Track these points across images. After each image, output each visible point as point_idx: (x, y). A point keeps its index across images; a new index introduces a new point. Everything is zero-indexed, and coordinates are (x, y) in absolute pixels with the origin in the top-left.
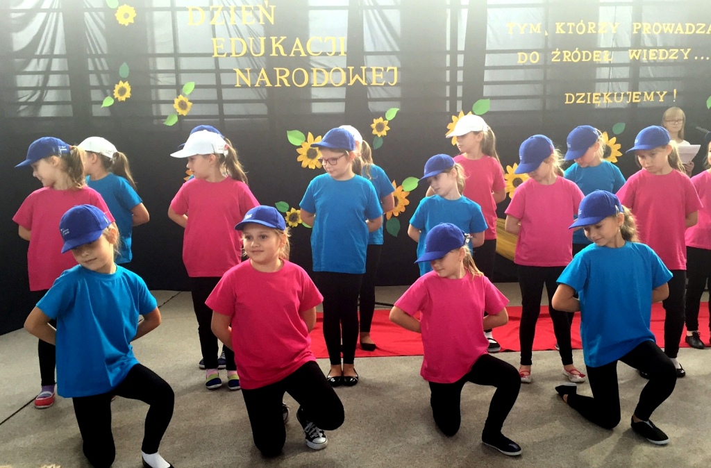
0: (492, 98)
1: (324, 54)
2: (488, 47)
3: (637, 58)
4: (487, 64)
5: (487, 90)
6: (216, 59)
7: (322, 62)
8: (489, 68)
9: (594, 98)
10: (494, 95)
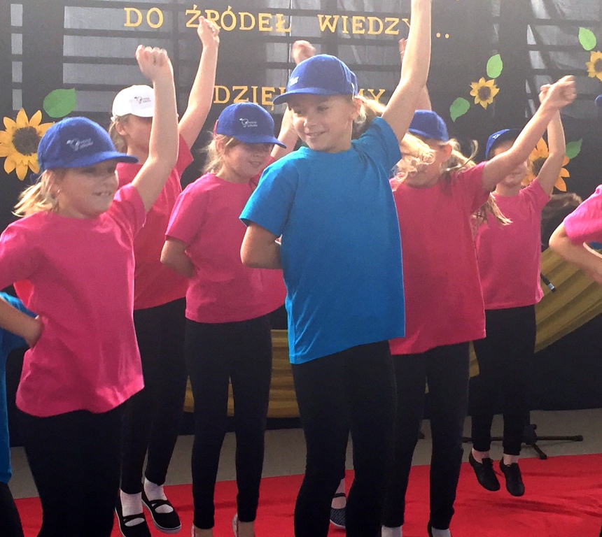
0: (80, 87)
3: (333, 29)
5: (70, 73)
8: (73, 32)
9: (264, 96)
10: (83, 82)
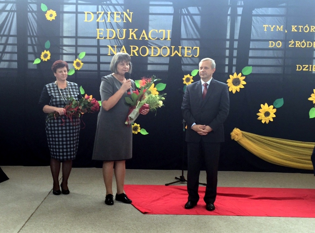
0: (253, 66)
1: (158, 39)
2: (252, 37)
4: (251, 47)
5: (250, 61)
6: (98, 40)
7: (157, 43)
8: (253, 49)
9: (314, 68)
10: (254, 64)
